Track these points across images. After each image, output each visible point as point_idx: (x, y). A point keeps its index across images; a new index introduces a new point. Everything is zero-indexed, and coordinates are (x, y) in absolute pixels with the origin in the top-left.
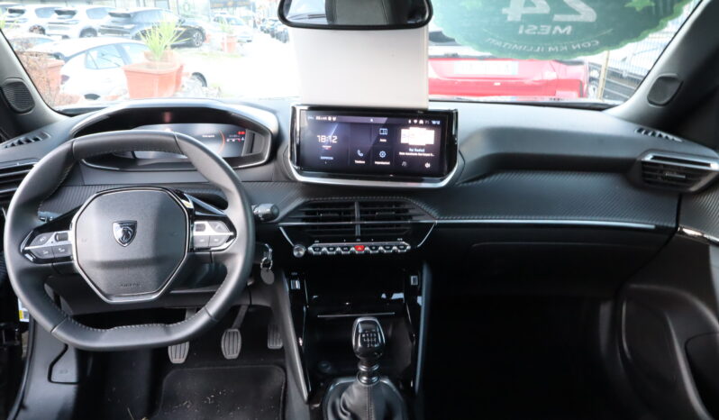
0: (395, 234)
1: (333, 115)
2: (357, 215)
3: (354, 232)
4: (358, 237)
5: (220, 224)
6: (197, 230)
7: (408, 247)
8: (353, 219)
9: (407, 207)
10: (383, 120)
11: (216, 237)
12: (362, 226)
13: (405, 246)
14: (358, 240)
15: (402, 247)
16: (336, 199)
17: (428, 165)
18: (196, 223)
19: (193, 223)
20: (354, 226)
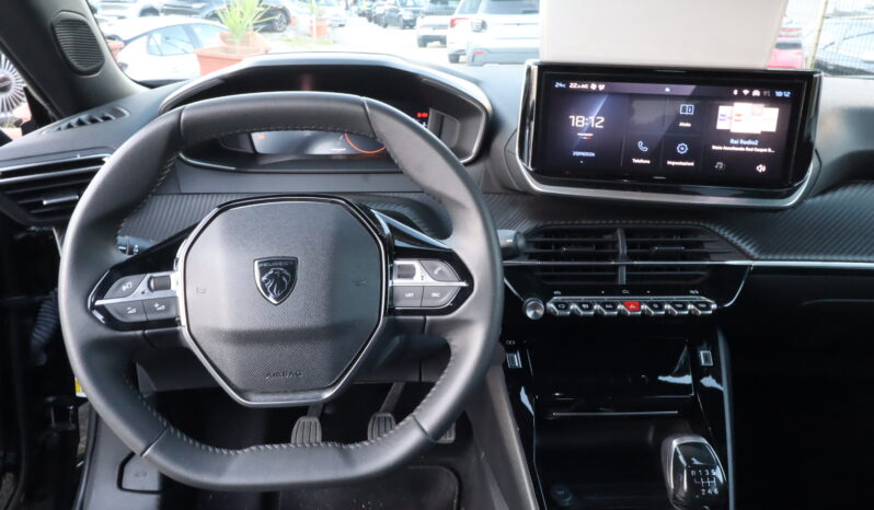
0: (684, 283)
1: (598, 80)
2: (622, 249)
3: (615, 278)
4: (624, 287)
5: (441, 267)
6: (399, 277)
7: (714, 306)
8: (615, 256)
9: (700, 238)
10: (688, 89)
11: (435, 289)
12: (629, 268)
13: (708, 305)
14: (625, 291)
15: (704, 306)
16: (586, 223)
17: (761, 168)
18: (398, 262)
19: (392, 262)
20: (615, 268)
